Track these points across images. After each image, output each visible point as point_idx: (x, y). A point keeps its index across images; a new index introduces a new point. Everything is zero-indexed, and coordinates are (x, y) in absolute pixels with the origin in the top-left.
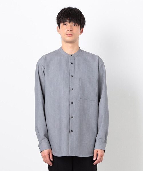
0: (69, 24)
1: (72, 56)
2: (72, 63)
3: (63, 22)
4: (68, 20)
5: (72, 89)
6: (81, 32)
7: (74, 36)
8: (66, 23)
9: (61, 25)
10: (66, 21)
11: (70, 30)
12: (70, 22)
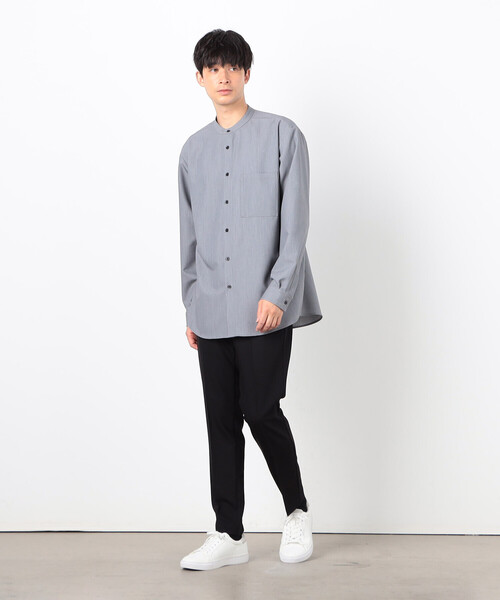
0: (221, 70)
1: (228, 131)
2: (228, 147)
3: (210, 66)
4: (219, 60)
5: (227, 202)
6: (247, 79)
7: (233, 92)
8: (216, 66)
9: (206, 70)
10: (215, 63)
11: (224, 81)
12: (223, 66)
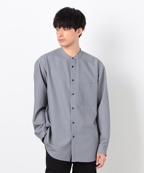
1: (73, 58)
2: (73, 67)
5: (73, 94)
